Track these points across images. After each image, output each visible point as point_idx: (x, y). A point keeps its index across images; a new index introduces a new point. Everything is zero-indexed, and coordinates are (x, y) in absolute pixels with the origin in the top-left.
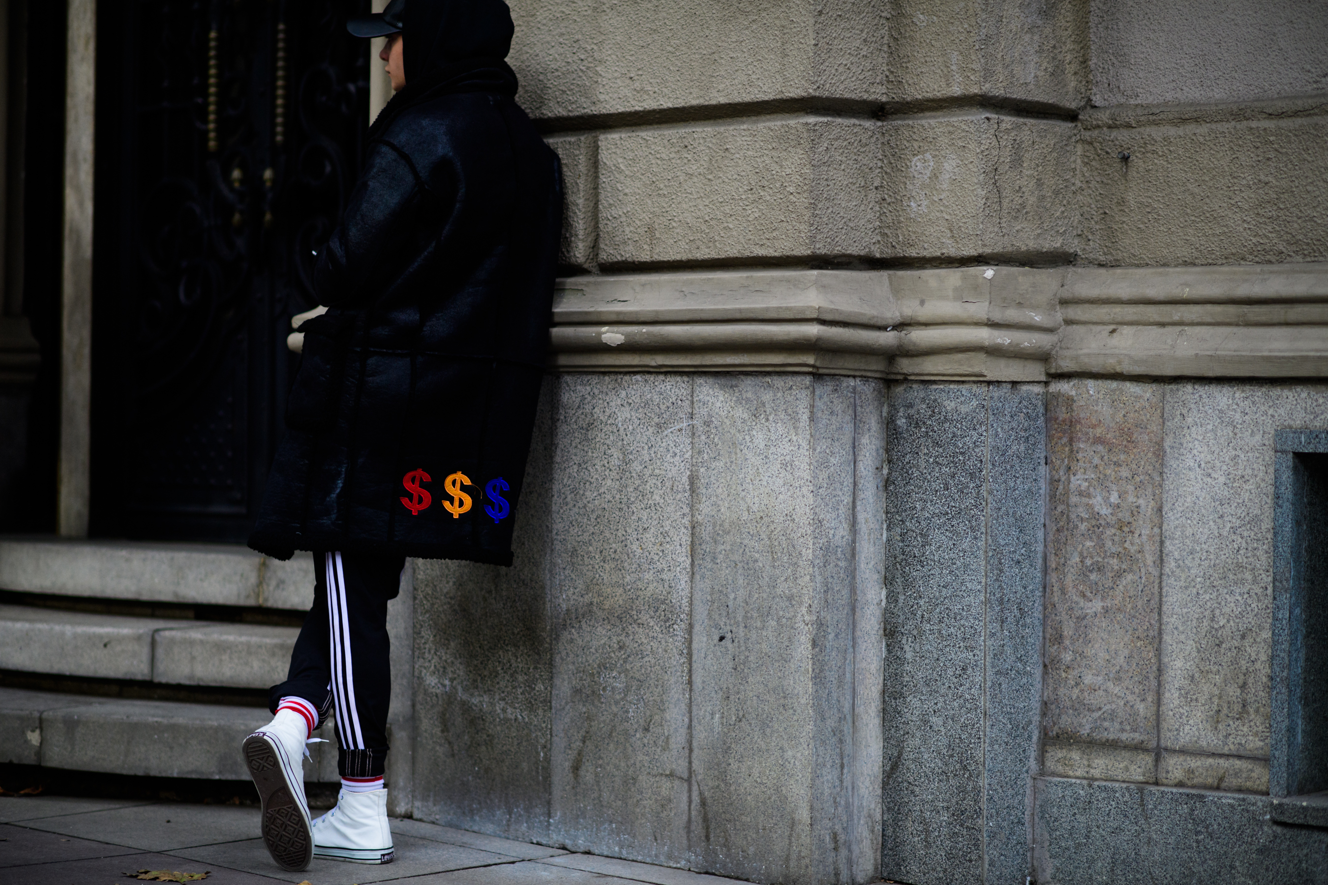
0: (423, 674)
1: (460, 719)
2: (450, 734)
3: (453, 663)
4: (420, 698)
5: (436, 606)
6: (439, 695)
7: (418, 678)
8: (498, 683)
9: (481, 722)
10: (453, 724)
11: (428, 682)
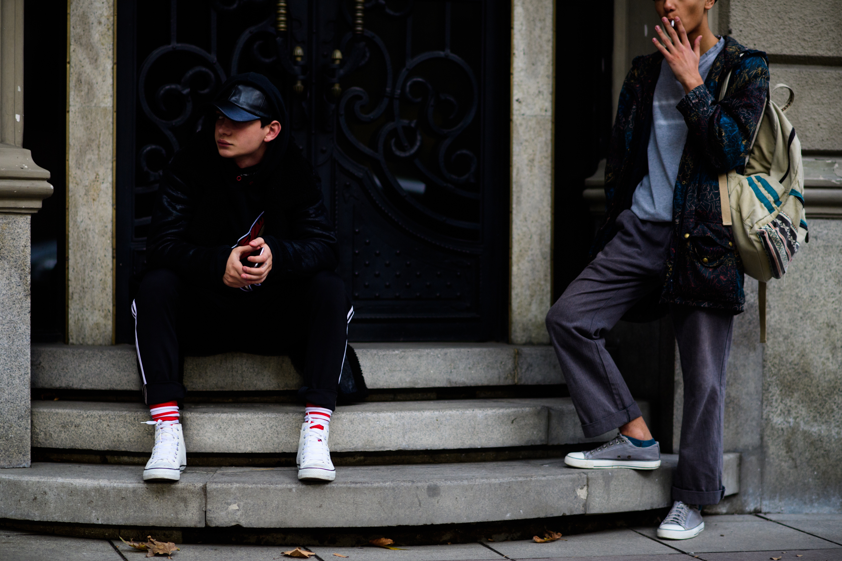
0: (770, 417)
1: (802, 443)
2: (794, 453)
3: (796, 407)
4: (768, 432)
5: (782, 371)
6: (785, 429)
7: (766, 419)
8: (834, 416)
9: (820, 443)
10: (796, 447)
11: (775, 421)
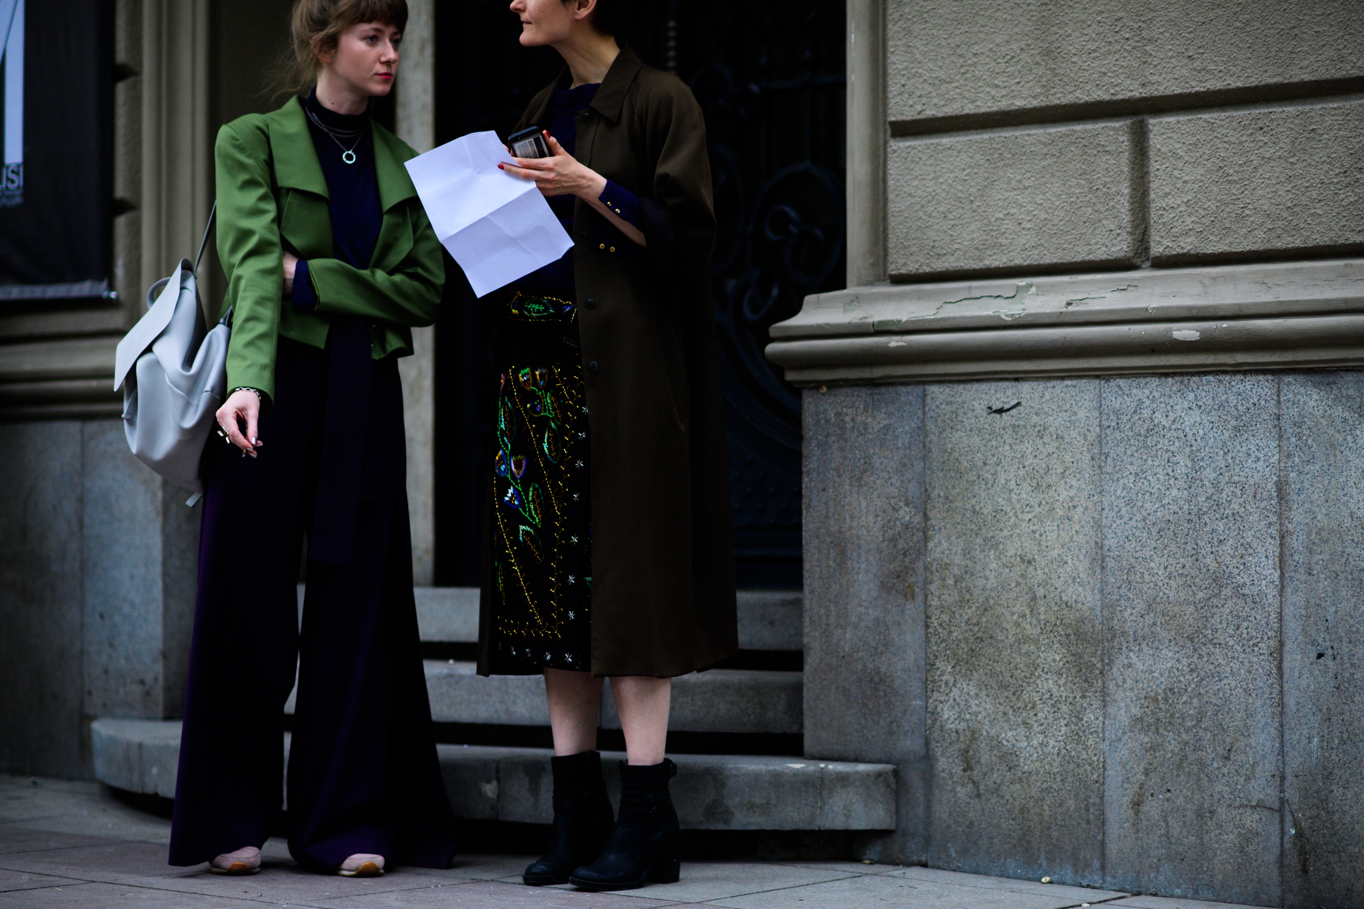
0: (939, 709)
1: (987, 756)
2: (975, 772)
3: (977, 695)
4: (936, 734)
5: (955, 634)
6: (961, 731)
7: (933, 713)
8: (1036, 715)
9: (1015, 758)
10: (979, 762)
11: (946, 716)
